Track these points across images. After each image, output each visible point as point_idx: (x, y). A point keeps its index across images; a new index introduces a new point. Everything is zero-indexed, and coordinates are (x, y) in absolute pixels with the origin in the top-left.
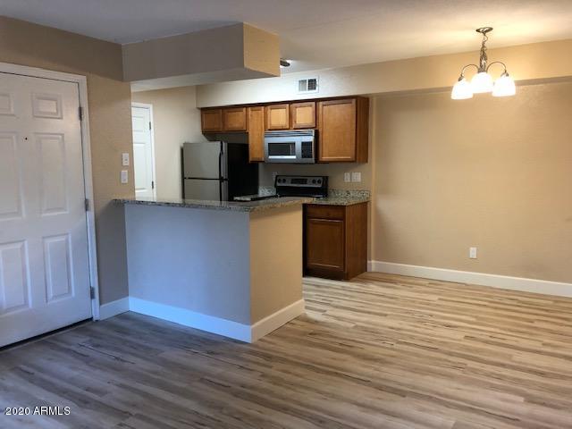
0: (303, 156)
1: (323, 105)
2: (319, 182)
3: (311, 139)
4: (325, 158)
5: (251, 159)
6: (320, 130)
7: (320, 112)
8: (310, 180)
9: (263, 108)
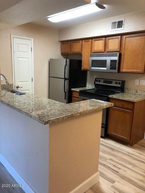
0: (111, 68)
1: (126, 38)
2: (119, 83)
3: (116, 58)
4: (124, 70)
5: (82, 69)
6: (123, 53)
7: (124, 42)
8: (114, 82)
9: (90, 40)
